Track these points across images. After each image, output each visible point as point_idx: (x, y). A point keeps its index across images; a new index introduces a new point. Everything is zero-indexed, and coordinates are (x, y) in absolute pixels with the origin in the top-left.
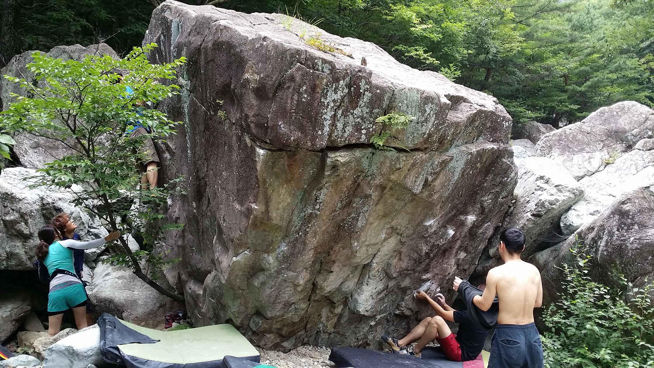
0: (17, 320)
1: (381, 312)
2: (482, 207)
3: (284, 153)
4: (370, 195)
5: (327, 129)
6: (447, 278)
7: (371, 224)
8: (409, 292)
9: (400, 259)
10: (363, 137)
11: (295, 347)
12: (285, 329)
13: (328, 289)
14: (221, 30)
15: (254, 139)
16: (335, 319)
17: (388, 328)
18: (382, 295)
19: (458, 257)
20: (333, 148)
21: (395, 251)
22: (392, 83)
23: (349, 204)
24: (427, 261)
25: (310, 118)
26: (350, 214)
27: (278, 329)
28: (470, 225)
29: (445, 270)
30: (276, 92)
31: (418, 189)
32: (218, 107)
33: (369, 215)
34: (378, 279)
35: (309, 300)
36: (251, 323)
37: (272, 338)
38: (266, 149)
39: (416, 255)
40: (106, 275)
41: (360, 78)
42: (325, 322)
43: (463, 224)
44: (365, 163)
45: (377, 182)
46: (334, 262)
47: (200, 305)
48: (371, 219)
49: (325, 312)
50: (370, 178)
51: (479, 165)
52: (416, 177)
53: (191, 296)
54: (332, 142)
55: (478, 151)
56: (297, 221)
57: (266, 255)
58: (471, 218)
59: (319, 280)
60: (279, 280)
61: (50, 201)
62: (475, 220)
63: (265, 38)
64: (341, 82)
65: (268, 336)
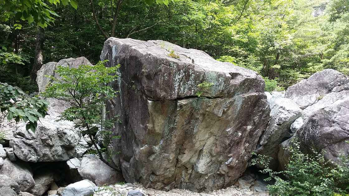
0: (47, 186)
1: (210, 172)
2: (254, 122)
3: (159, 102)
4: (198, 118)
5: (176, 90)
6: (241, 156)
7: (200, 131)
8: (223, 163)
9: (216, 147)
10: (193, 93)
11: (171, 189)
12: (166, 180)
13: (184, 161)
14: (133, 51)
15: (147, 97)
16: (189, 176)
17: (214, 180)
18: (210, 164)
19: (245, 146)
20: (180, 98)
21: (213, 143)
22: (204, 70)
23: (189, 123)
24: (230, 148)
25: (169, 86)
26: (190, 127)
27: (163, 180)
28: (249, 131)
29: (239, 152)
30: (154, 76)
31: (220, 114)
32: (132, 84)
33: (199, 127)
34: (207, 156)
35: (176, 167)
36: (150, 177)
37: (160, 184)
38: (152, 100)
39: (224, 145)
40: (87, 163)
41: (189, 69)
42: (184, 177)
43: (245, 130)
44: (195, 104)
45: (201, 112)
46: (185, 149)
47: (129, 172)
48: (200, 129)
49: (183, 173)
50: (197, 110)
51: (249, 103)
52: (219, 109)
53: (125, 168)
54: (179, 96)
55: (248, 97)
56: (166, 130)
57: (155, 146)
58: (249, 127)
59: (179, 157)
60: (161, 157)
61: (61, 129)
62: (251, 128)
63: (150, 55)
64: (181, 71)
65: (158, 183)
